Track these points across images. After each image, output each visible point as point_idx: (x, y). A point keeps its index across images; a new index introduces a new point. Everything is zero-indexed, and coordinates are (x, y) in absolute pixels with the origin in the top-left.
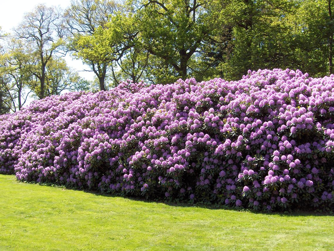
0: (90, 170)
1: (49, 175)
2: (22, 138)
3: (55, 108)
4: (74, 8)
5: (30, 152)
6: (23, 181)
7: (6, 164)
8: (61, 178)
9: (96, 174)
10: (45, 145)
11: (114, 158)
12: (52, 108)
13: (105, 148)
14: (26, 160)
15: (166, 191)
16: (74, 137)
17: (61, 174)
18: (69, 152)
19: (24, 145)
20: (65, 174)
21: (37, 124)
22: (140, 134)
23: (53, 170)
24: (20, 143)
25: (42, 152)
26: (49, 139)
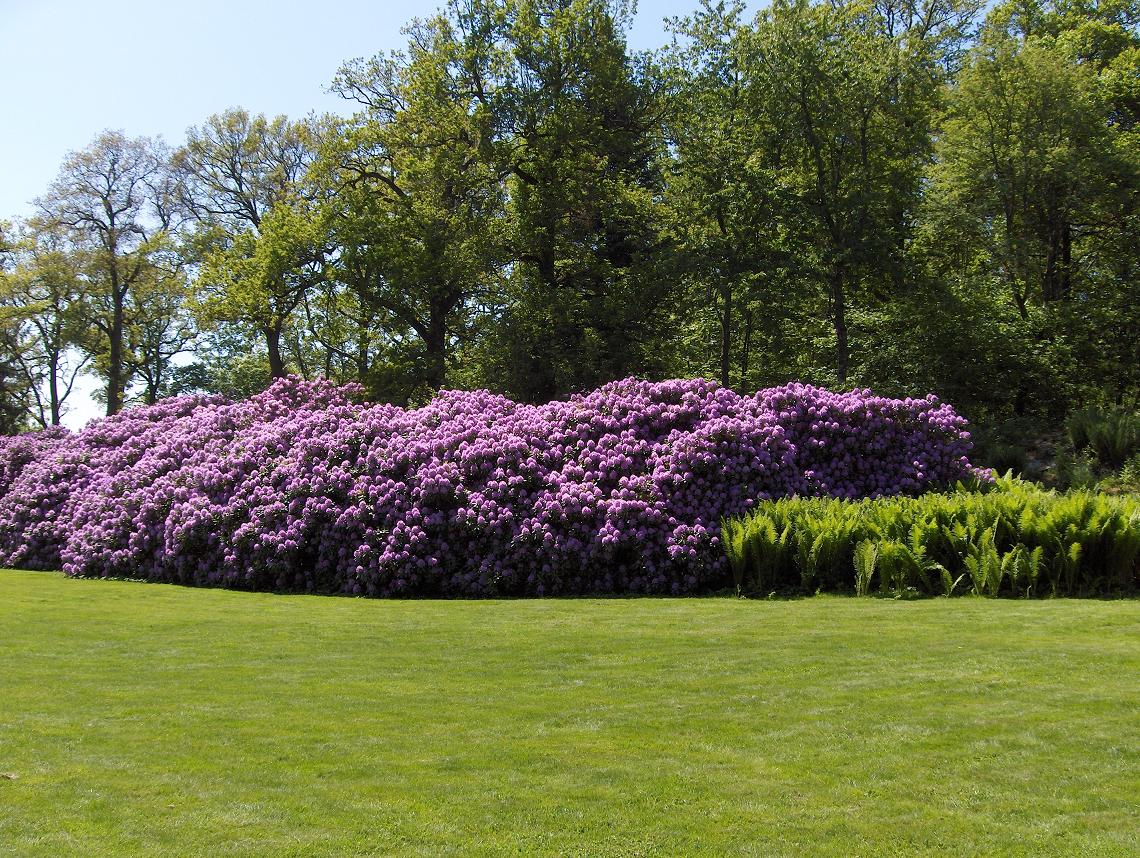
0: (180, 553)
1: (121, 563)
2: (72, 500)
3: (136, 439)
4: (196, 147)
5: (88, 526)
6: (77, 576)
7: (42, 550)
8: (141, 568)
9: (190, 558)
10: (115, 514)
11: (213, 534)
12: (130, 440)
13: (202, 518)
14: (82, 540)
15: (277, 578)
16: (161, 500)
17: (141, 561)
18: (153, 525)
19: (77, 515)
20: (147, 560)
21: (101, 471)
22: (251, 498)
23: (126, 556)
24: (69, 510)
25: (109, 526)
26: (122, 503)
